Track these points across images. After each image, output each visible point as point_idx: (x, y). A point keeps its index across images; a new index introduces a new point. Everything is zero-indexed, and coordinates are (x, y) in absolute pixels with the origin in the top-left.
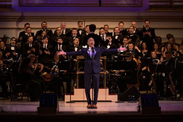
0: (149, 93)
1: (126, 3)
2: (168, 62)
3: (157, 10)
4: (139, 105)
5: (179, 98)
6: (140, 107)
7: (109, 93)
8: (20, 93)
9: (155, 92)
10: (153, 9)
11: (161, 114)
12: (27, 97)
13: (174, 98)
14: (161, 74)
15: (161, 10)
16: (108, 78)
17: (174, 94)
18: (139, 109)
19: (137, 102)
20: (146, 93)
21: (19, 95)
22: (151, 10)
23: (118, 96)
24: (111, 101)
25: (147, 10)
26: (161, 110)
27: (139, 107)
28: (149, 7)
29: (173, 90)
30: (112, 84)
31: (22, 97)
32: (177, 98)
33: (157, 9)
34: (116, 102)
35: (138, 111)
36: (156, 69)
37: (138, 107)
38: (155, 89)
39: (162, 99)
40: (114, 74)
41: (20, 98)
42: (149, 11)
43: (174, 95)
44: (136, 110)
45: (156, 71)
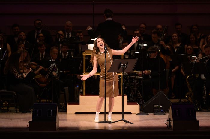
0: (183, 102)
2: (208, 59)
4: (170, 119)
6: (171, 121)
7: (128, 102)
8: (5, 102)
9: (191, 101)
11: (200, 130)
12: (14, 108)
14: (200, 76)
16: (127, 81)
18: (170, 123)
19: (167, 114)
20: (179, 102)
21: (4, 105)
23: (140, 106)
24: (130, 113)
26: (200, 124)
27: (169, 120)
30: (132, 90)
31: (8, 107)
34: (137, 114)
35: (168, 126)
36: (192, 68)
37: (167, 121)
38: (190, 96)
39: (200, 111)
40: (134, 77)
41: (6, 108)
44: (166, 125)
45: (192, 71)
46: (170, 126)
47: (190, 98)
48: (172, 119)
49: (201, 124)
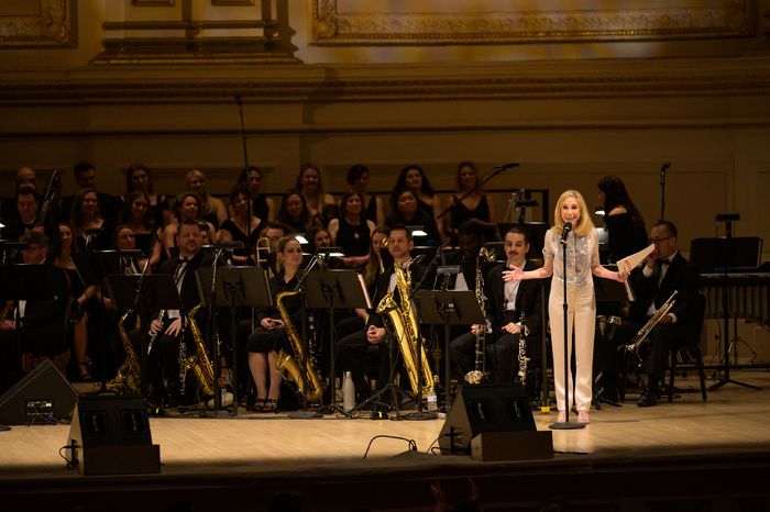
0: (111, 391)
1: (14, 34)
3: (135, 62)
4: (73, 441)
5: (229, 406)
6: (77, 447)
9: (134, 387)
10: (119, 56)
11: (163, 473)
13: (210, 409)
15: (154, 59)
17: (212, 393)
18: (74, 454)
19: (64, 427)
20: (100, 392)
22: (112, 62)
25: (97, 59)
26: (161, 456)
27: (72, 446)
28: (103, 50)
29: (207, 376)
32: (225, 408)
33: (135, 56)
35: (69, 463)
36: (136, 293)
37: (67, 447)
38: (131, 373)
39: (162, 415)
42: (106, 62)
43: (211, 397)
44: (63, 462)
45: (136, 302)
46: (74, 462)
47: (130, 380)
48: (80, 442)
49: (166, 455)
